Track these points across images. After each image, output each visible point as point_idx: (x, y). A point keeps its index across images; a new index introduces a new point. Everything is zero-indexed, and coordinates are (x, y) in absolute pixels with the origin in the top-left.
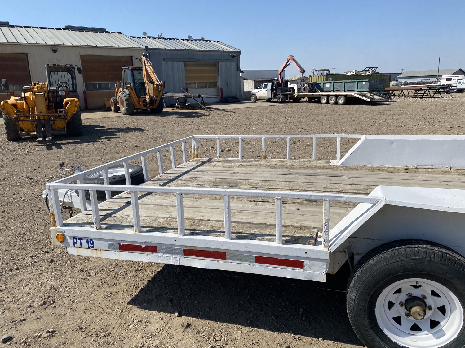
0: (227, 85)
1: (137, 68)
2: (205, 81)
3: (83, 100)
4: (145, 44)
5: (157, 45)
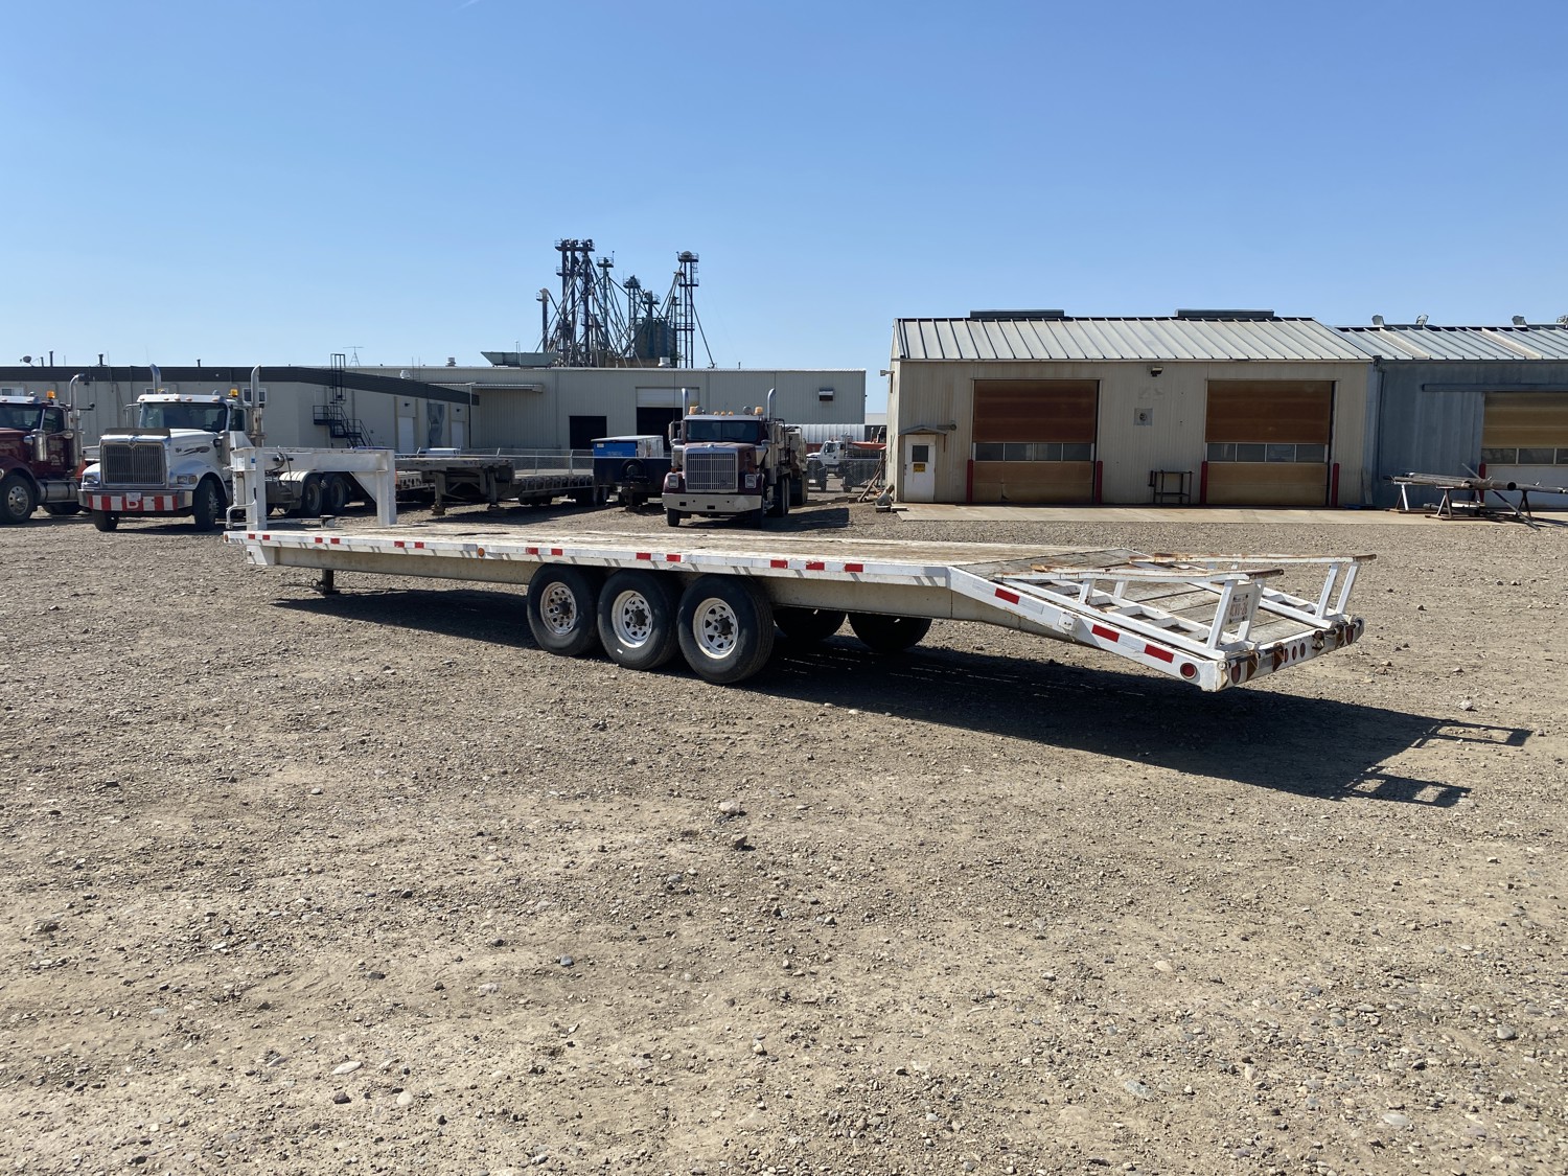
3: (1199, 482)
4: (1373, 348)
5: (1408, 349)
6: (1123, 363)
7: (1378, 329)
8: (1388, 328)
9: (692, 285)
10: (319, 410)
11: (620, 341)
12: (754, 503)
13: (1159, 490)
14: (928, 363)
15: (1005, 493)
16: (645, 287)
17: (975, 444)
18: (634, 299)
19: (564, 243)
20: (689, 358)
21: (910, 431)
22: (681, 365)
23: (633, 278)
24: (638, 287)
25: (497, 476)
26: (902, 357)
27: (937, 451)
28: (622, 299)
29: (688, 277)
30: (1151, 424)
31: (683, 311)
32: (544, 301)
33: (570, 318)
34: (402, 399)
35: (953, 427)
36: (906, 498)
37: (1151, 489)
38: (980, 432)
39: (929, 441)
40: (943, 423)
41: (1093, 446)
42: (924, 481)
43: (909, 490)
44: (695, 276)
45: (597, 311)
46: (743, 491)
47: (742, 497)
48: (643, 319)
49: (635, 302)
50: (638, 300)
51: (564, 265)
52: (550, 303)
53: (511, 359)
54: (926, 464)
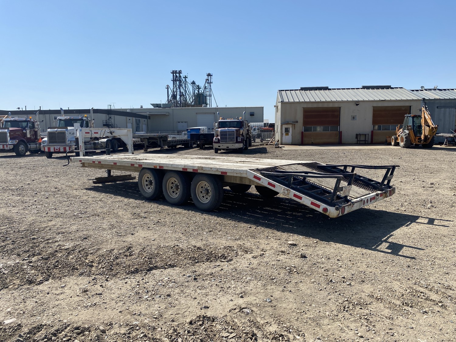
3: (371, 137)
4: (422, 96)
5: (433, 96)
6: (348, 102)
7: (423, 90)
8: (426, 90)
9: (211, 83)
10: (105, 121)
11: (190, 100)
12: (241, 145)
13: (359, 139)
14: (289, 103)
15: (313, 141)
16: (197, 84)
17: (303, 127)
18: (194, 87)
19: (173, 71)
20: (210, 104)
21: (284, 123)
22: (208, 106)
23: (193, 81)
24: (195, 84)
25: (163, 139)
26: (281, 101)
27: (292, 129)
28: (190, 88)
29: (210, 80)
30: (356, 120)
31: (208, 91)
32: (168, 88)
33: (175, 93)
34: (128, 118)
35: (297, 122)
36: (283, 143)
37: (356, 139)
38: (305, 123)
39: (290, 126)
40: (294, 121)
41: (339, 127)
42: (288, 138)
43: (284, 141)
44: (212, 80)
45: (183, 91)
46: (237, 142)
47: (237, 144)
48: (197, 93)
49: (194, 88)
50: (195, 87)
51: (173, 78)
52: (169, 89)
53: (159, 106)
54: (289, 133)
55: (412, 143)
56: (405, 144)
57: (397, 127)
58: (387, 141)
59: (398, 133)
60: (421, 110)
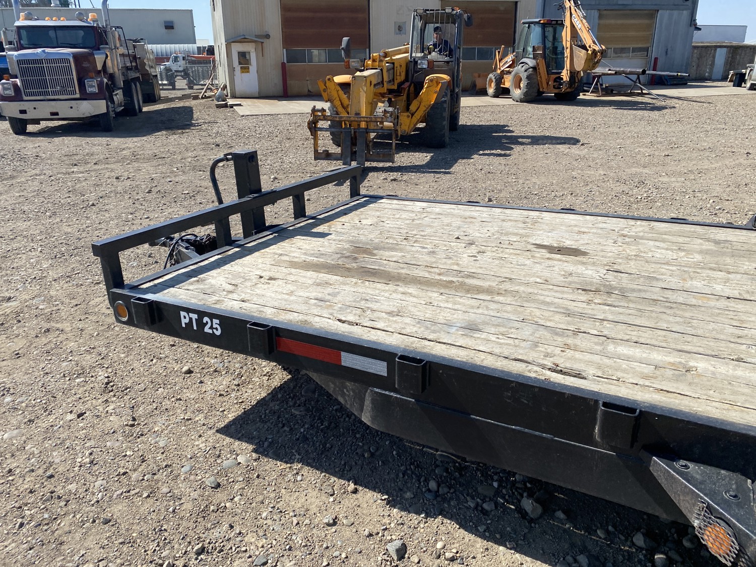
0: (667, 52)
1: (553, 22)
2: (629, 46)
12: (99, 107)
15: (310, 88)
17: (285, 50)
21: (234, 40)
27: (257, 56)
30: (405, 34)
35: (267, 36)
36: (238, 94)
38: (288, 40)
39: (249, 48)
40: (259, 34)
42: (249, 80)
43: (240, 88)
46: (85, 96)
47: (85, 103)
54: (250, 67)
55: (541, 90)
56: (526, 94)
57: (499, 52)
58: (474, 85)
59: (501, 65)
60: (562, 8)
